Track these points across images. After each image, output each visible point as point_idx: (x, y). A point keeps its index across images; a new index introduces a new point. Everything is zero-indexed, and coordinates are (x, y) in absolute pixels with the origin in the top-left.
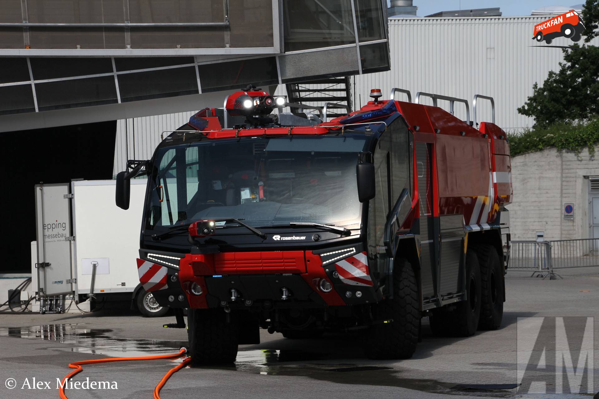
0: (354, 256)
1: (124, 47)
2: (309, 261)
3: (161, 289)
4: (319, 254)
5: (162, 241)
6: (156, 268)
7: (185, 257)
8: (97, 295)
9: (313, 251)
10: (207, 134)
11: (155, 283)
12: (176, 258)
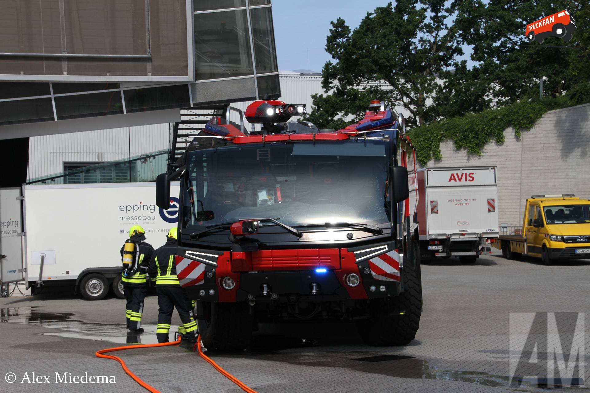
0: (387, 254)
1: (61, 74)
2: (343, 258)
3: (197, 284)
4: (353, 252)
5: (200, 240)
6: (194, 264)
7: (223, 254)
8: (44, 282)
9: (349, 249)
10: (232, 139)
11: (192, 279)
12: (214, 256)
